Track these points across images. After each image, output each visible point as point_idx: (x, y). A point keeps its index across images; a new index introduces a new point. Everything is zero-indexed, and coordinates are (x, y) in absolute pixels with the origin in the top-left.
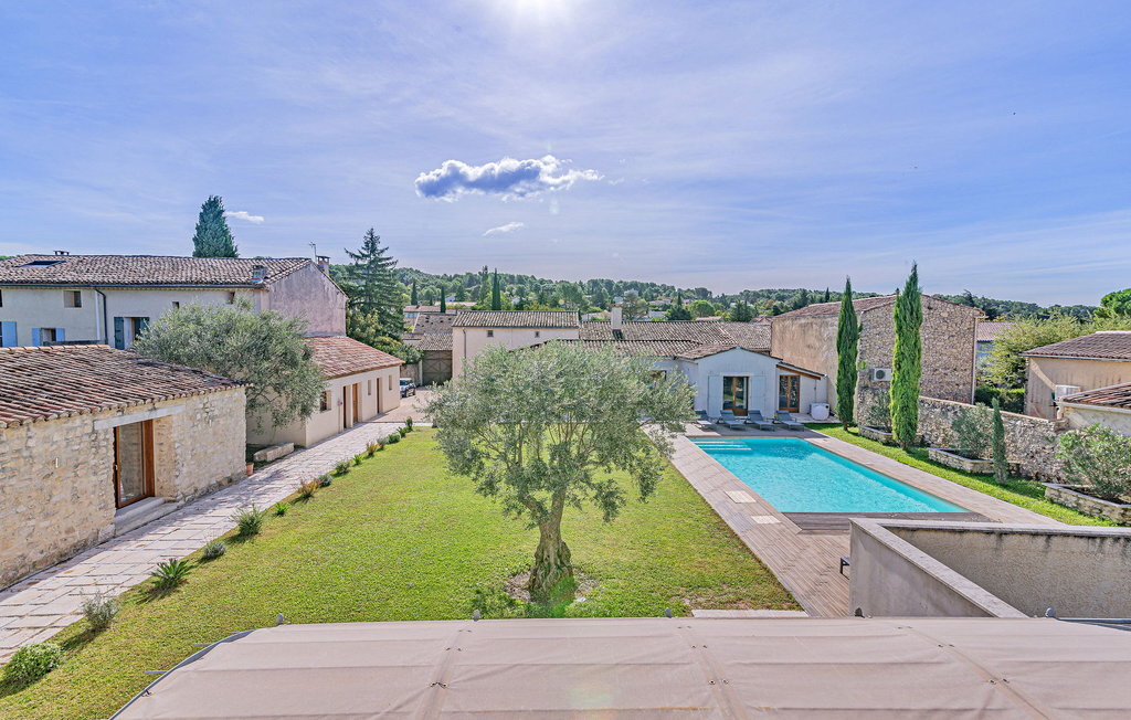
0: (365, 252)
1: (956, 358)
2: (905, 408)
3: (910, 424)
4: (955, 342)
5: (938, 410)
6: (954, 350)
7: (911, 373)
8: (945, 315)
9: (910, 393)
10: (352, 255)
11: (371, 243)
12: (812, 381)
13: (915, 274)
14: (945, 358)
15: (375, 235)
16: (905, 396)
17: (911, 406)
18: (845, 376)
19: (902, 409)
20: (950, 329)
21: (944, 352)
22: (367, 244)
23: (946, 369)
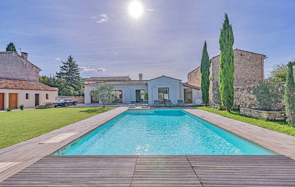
0: (68, 62)
1: (255, 76)
2: (226, 88)
3: (230, 96)
4: (254, 69)
5: (246, 91)
6: (254, 73)
7: (229, 69)
8: (248, 58)
9: (229, 79)
10: (64, 63)
11: (70, 59)
12: (196, 91)
13: (227, 19)
14: (250, 76)
15: (71, 57)
16: (226, 81)
17: (229, 86)
18: (204, 82)
19: (225, 89)
20: (251, 63)
21: (249, 73)
22: (69, 60)
23: (250, 80)
